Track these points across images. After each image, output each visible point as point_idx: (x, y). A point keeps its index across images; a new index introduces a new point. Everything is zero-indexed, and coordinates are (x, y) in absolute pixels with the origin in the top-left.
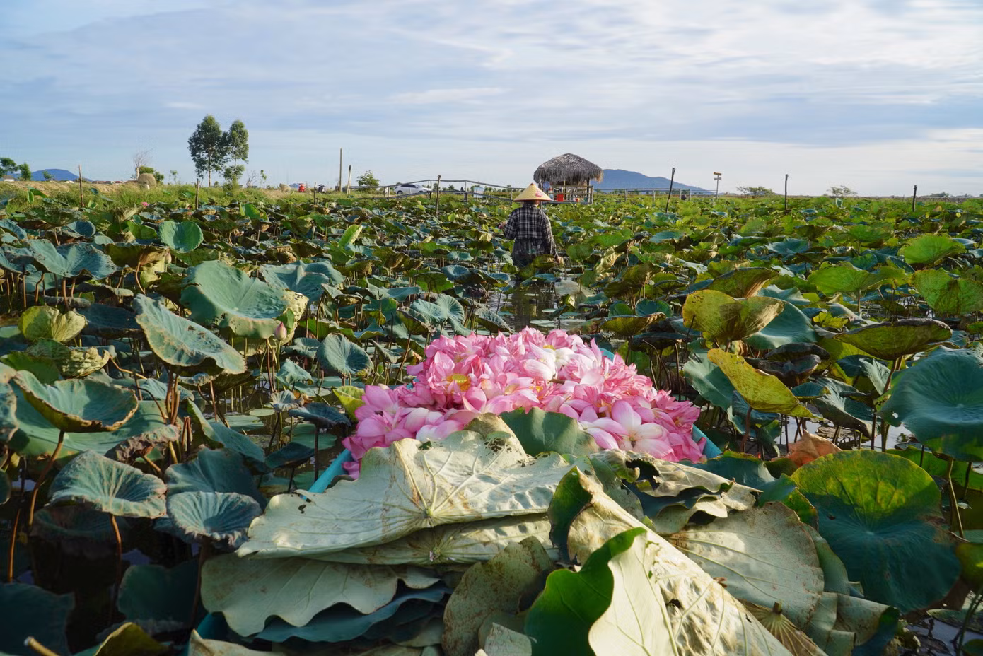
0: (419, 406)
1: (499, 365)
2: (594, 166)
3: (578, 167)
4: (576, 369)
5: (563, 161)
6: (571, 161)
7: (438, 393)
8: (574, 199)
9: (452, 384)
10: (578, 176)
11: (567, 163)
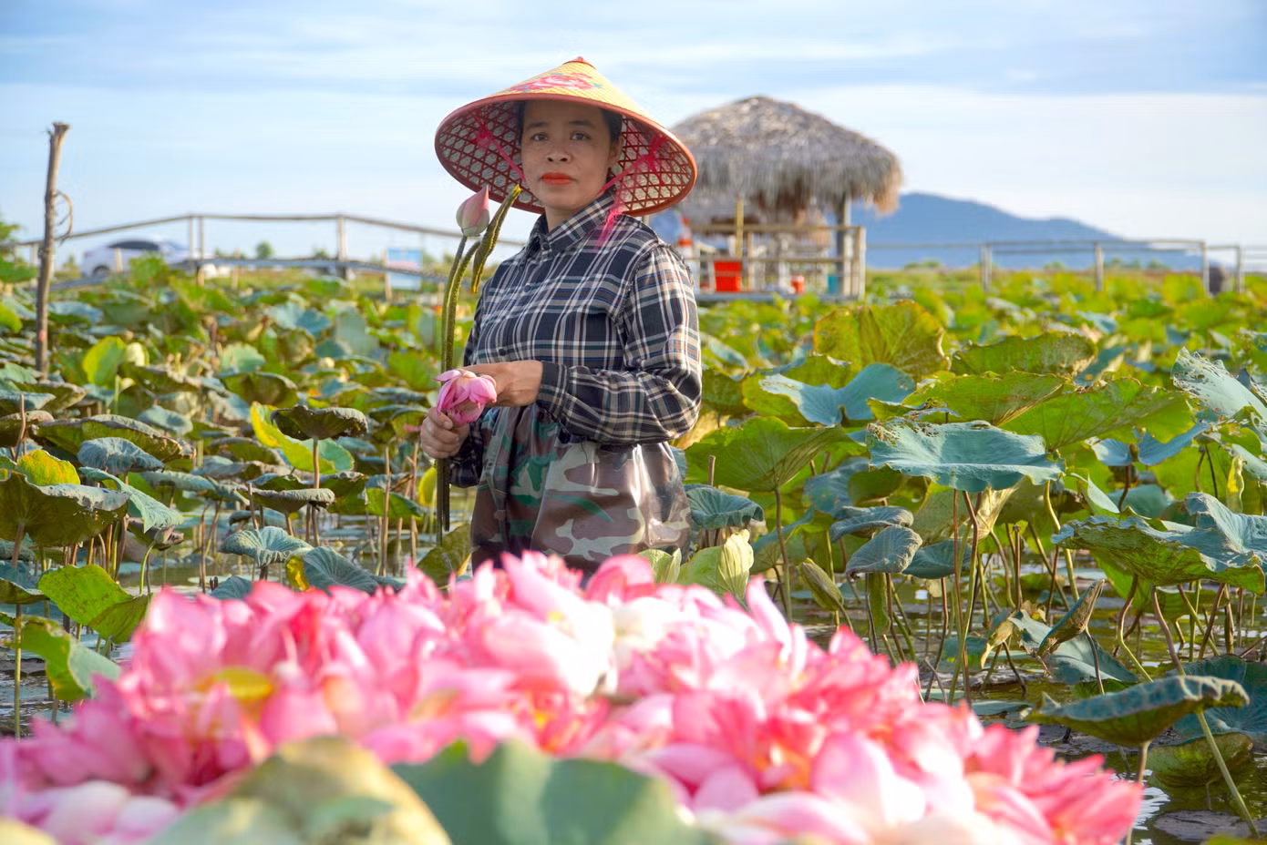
0: (91, 777)
1: (392, 641)
2: (865, 144)
3: (798, 151)
4: (685, 660)
5: (733, 125)
6: (769, 124)
7: (160, 730)
8: (784, 283)
9: (211, 697)
10: (799, 185)
11: (753, 133)
